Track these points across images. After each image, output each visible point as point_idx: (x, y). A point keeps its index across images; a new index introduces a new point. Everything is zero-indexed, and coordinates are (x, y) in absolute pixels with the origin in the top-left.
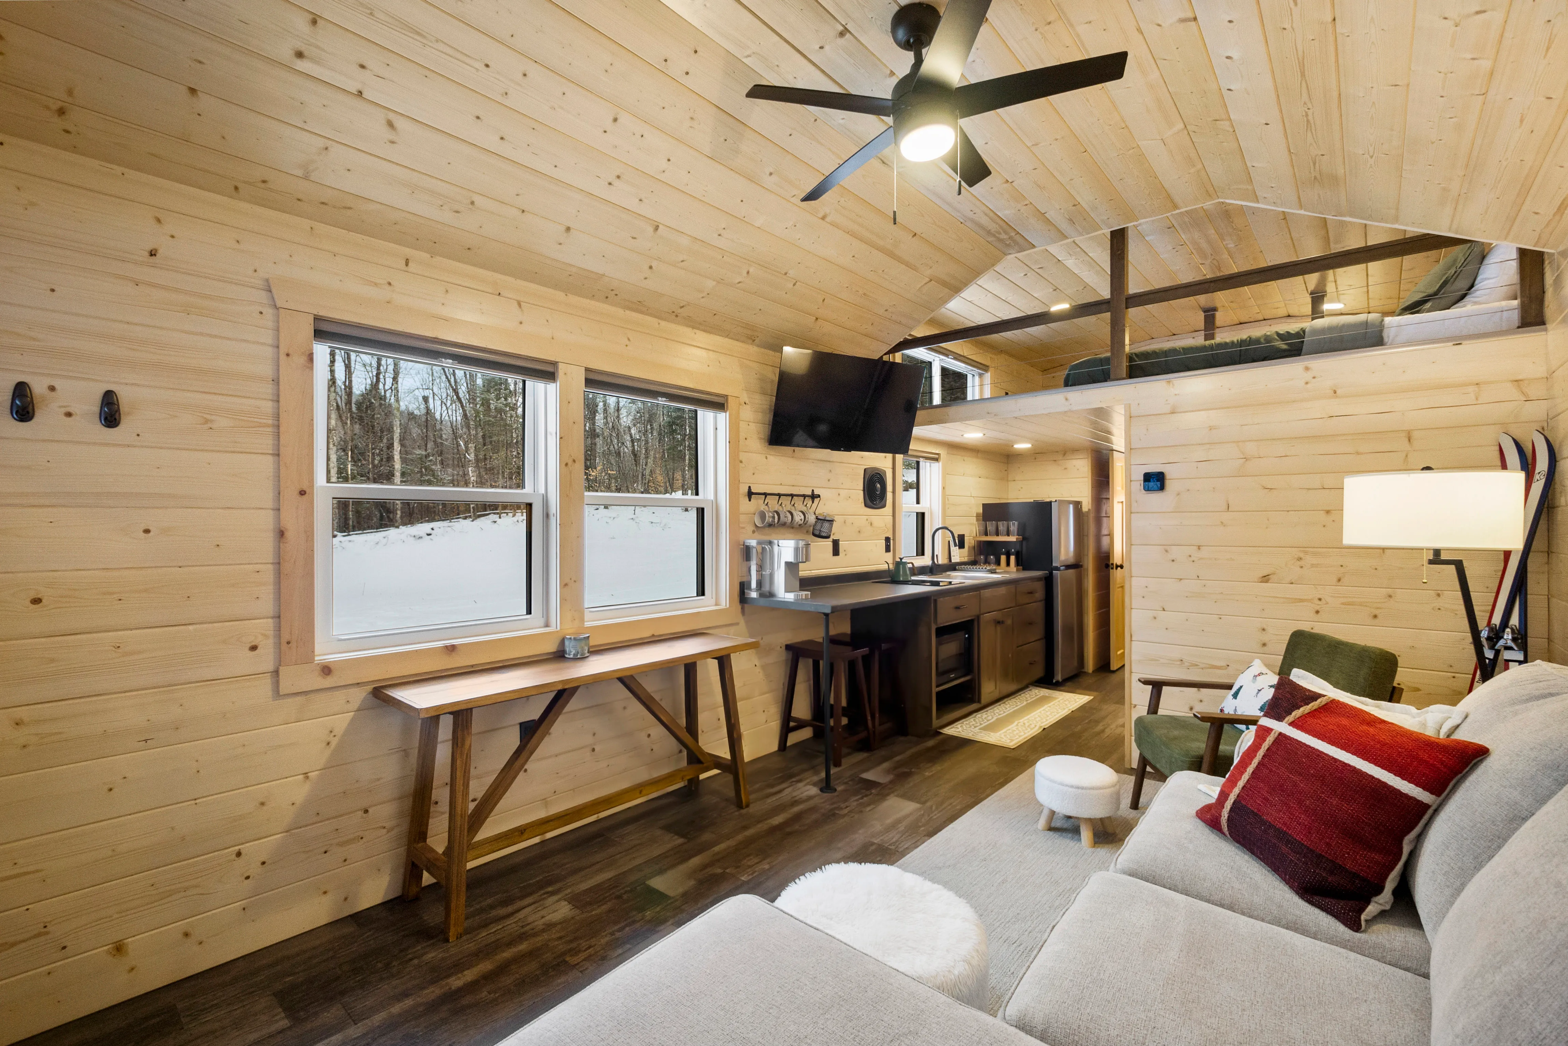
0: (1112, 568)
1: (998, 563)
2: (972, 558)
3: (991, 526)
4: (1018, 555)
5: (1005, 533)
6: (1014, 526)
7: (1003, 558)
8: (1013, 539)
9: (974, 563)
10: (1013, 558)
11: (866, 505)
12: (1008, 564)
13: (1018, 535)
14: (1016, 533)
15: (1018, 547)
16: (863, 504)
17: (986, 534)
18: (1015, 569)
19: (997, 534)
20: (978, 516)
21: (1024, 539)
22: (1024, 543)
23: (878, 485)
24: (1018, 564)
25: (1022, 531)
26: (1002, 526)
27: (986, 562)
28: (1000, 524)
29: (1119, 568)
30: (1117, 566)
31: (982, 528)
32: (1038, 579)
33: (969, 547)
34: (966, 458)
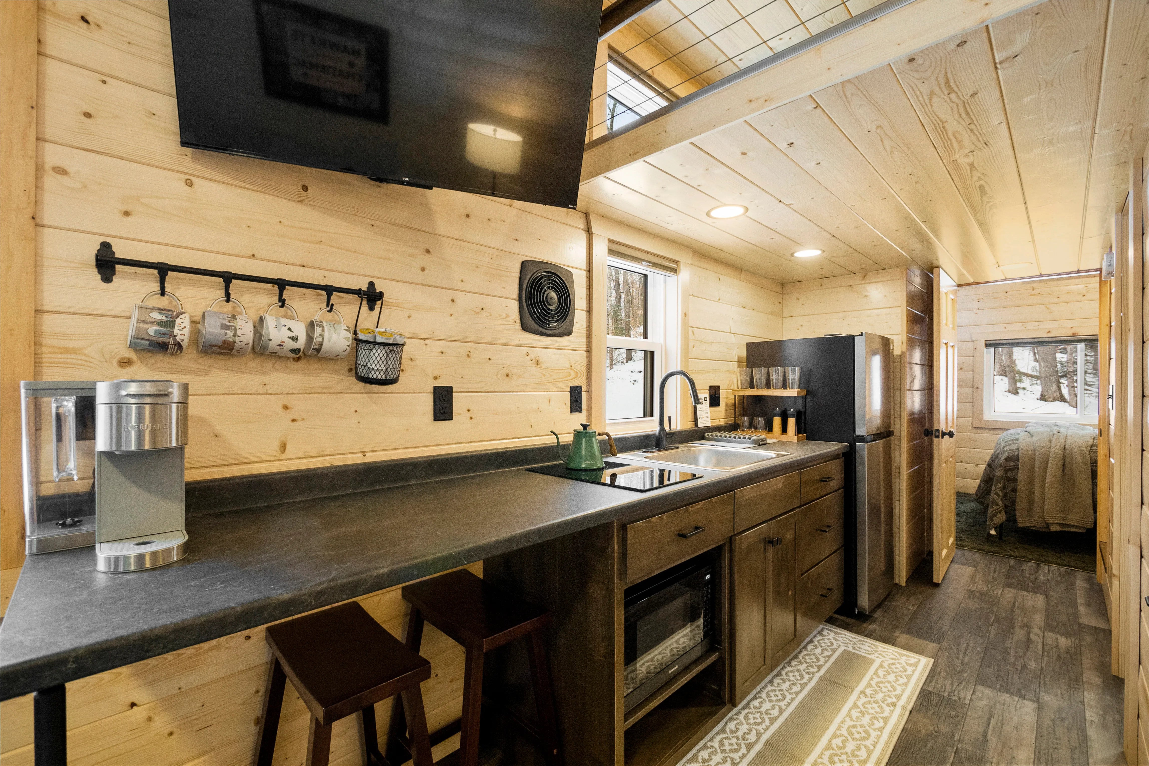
0: (938, 437)
1: (769, 428)
2: (731, 420)
3: (759, 374)
4: (800, 417)
5: (780, 384)
6: (794, 375)
7: (777, 421)
8: (792, 392)
9: (733, 427)
10: (792, 422)
11: (525, 327)
12: (784, 430)
13: (799, 387)
14: (796, 384)
15: (800, 406)
16: (518, 325)
17: (752, 386)
18: (795, 439)
19: (768, 386)
20: (739, 361)
21: (808, 392)
22: (809, 399)
23: (553, 295)
24: (799, 430)
25: (805, 381)
26: (776, 374)
27: (752, 426)
28: (773, 370)
29: (946, 437)
30: (944, 434)
31: (747, 378)
32: (834, 457)
33: (727, 405)
34: (722, 277)
